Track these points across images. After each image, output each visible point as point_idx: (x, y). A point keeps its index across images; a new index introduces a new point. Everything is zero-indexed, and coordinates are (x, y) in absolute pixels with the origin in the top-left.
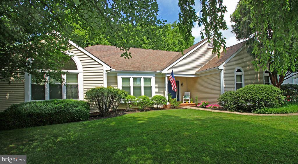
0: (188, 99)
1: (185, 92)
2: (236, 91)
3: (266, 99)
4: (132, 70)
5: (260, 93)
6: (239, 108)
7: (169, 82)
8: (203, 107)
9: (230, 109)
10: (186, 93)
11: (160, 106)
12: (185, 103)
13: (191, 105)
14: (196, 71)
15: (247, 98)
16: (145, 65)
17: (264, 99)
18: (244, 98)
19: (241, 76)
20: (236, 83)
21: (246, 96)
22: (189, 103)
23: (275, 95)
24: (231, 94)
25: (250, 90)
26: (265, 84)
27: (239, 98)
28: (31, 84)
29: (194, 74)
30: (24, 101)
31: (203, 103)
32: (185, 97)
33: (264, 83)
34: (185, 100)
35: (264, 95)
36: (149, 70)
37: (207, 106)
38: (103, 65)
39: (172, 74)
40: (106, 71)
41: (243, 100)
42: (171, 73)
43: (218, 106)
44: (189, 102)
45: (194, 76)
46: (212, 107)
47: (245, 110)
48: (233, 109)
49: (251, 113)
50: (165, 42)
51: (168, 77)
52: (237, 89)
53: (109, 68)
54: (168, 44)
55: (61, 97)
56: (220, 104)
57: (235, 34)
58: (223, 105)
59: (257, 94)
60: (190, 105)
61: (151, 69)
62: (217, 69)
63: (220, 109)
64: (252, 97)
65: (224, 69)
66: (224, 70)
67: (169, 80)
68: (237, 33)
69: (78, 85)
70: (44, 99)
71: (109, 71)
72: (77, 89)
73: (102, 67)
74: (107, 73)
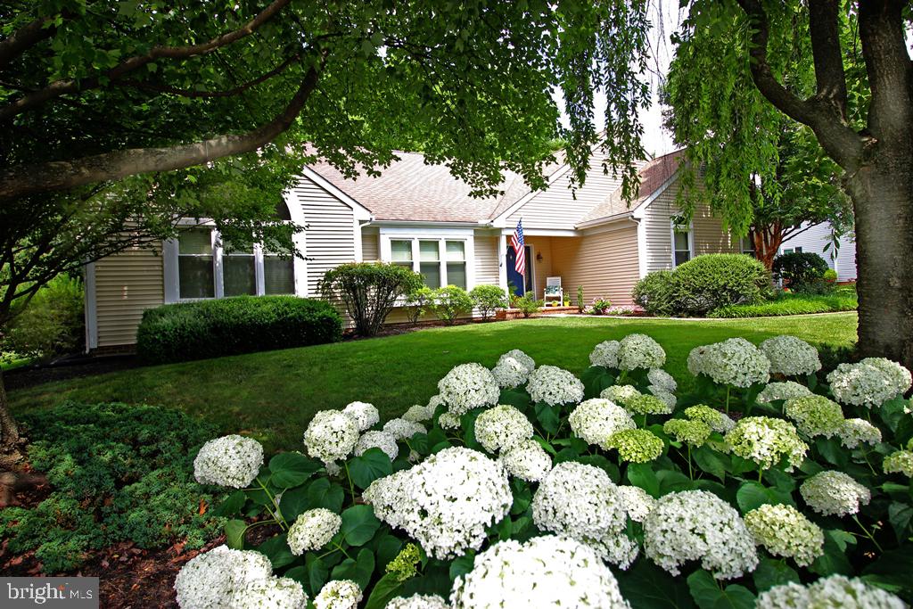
0: (557, 294)
1: (548, 279)
2: (675, 269)
3: (734, 286)
4: (416, 218)
5: (721, 272)
6: (678, 310)
7: (512, 252)
8: (598, 313)
9: (659, 313)
10: (550, 281)
11: (490, 314)
12: (551, 306)
13: (566, 311)
14: (577, 222)
15: (695, 284)
16: (442, 204)
17: (729, 285)
18: (690, 285)
19: (686, 235)
20: (673, 251)
21: (693, 280)
22: (559, 305)
23: (752, 276)
24: (661, 276)
25: (702, 267)
26: (744, 253)
27: (679, 286)
28: (179, 257)
29: (573, 228)
30: (163, 300)
31: (598, 303)
32: (549, 290)
33: (742, 251)
34: (550, 299)
35: (729, 278)
36: (456, 219)
37: (608, 311)
38: (352, 208)
39: (519, 229)
40: (361, 222)
41: (687, 289)
42: (515, 226)
43: (631, 308)
44: (561, 303)
45: (571, 235)
46: (620, 311)
47: (692, 313)
48: (666, 311)
49: (705, 317)
51: (509, 238)
52: (677, 265)
53: (366, 216)
55: (253, 291)
56: (638, 302)
57: (671, 133)
58: (643, 305)
59: (716, 276)
60: (563, 310)
61: (464, 217)
62: (630, 218)
63: (637, 314)
64: (706, 281)
65: (647, 216)
66: (646, 219)
67: (510, 245)
68: (675, 130)
69: (292, 260)
70: (213, 296)
71: (366, 221)
72: (290, 270)
73: (351, 213)
74: (362, 228)
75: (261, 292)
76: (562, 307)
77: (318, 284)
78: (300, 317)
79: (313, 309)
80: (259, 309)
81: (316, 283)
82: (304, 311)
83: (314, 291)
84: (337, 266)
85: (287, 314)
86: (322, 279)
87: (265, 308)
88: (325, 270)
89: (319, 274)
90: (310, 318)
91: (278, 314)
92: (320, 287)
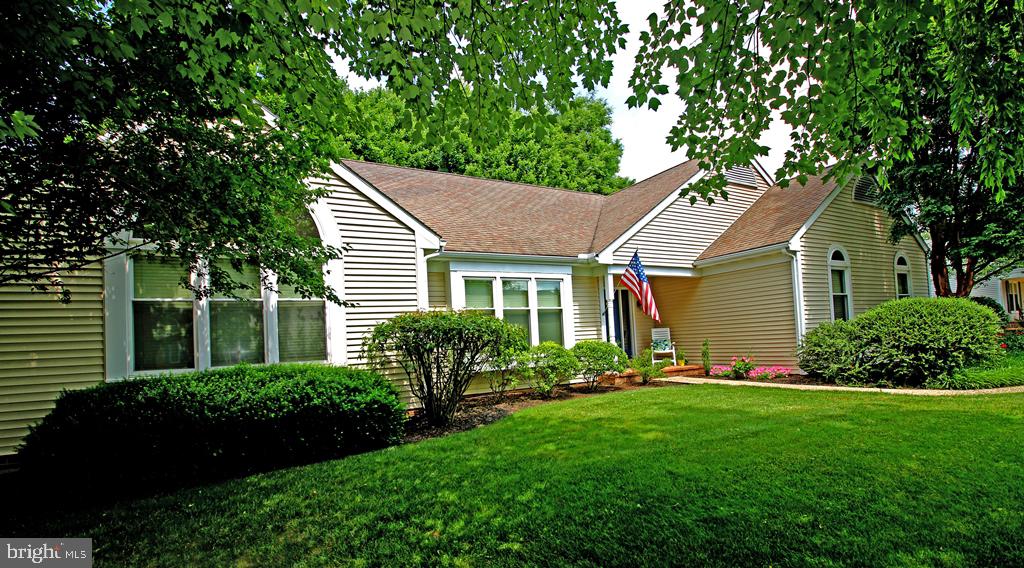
0: (667, 351)
1: (653, 330)
4: (498, 250)
8: (739, 377)
9: (847, 381)
10: (656, 334)
13: (685, 373)
14: (695, 258)
15: (907, 339)
17: (965, 341)
19: (842, 273)
20: (831, 294)
21: (902, 334)
28: (134, 302)
29: (691, 266)
30: (104, 374)
31: (739, 364)
32: (657, 344)
33: (898, 294)
34: (659, 356)
36: (551, 253)
37: (752, 374)
38: (413, 231)
39: (636, 266)
40: (427, 251)
42: (628, 263)
44: (674, 361)
45: (688, 274)
46: (771, 375)
48: (856, 377)
50: (539, 162)
51: (617, 277)
53: (434, 242)
54: (550, 168)
59: (941, 329)
60: (682, 371)
62: (784, 251)
64: (926, 336)
65: (803, 249)
66: (803, 253)
69: (323, 307)
70: (193, 367)
71: (434, 251)
72: (321, 322)
73: (412, 237)
74: (428, 261)
75: (273, 358)
76: (675, 367)
77: (364, 344)
78: (333, 405)
79: (356, 390)
80: (263, 391)
81: (360, 342)
82: (339, 394)
83: (356, 355)
84: (392, 316)
85: (310, 399)
86: (369, 336)
87: (274, 388)
88: (374, 322)
89: (365, 329)
90: (349, 406)
91: (293, 401)
92: (366, 348)
